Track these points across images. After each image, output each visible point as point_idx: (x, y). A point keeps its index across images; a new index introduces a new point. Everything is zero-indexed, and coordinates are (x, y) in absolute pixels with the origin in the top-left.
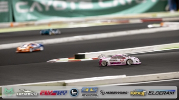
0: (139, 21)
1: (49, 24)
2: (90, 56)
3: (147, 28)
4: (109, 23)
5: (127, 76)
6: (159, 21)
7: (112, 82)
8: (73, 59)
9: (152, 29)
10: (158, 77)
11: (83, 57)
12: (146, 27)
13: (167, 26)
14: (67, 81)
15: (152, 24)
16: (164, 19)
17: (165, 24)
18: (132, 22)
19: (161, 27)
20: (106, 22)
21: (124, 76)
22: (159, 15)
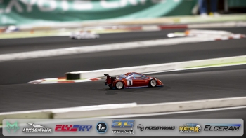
0: (155, 28)
1: (32, 30)
2: (87, 76)
3: (167, 38)
4: (114, 30)
5: (138, 104)
6: (183, 28)
7: (118, 113)
8: (64, 80)
9: (173, 39)
10: (181, 107)
11: (78, 76)
12: (165, 37)
13: (195, 36)
14: (54, 111)
15: (173, 32)
16: (190, 26)
17: (191, 33)
18: (146, 29)
19: (186, 36)
20: (110, 28)
21: (134, 105)
22: (183, 20)
